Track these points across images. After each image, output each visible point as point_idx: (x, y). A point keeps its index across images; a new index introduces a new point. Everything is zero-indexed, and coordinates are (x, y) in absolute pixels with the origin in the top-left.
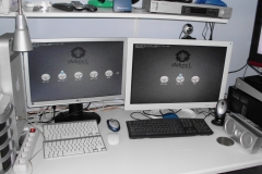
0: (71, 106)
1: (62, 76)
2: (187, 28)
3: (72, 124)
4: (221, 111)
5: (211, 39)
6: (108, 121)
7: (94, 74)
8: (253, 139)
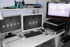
0: (9, 34)
1: (8, 25)
2: (34, 11)
3: (9, 38)
4: (43, 29)
5: (38, 13)
6: (20, 35)
7: (15, 24)
8: (52, 33)
